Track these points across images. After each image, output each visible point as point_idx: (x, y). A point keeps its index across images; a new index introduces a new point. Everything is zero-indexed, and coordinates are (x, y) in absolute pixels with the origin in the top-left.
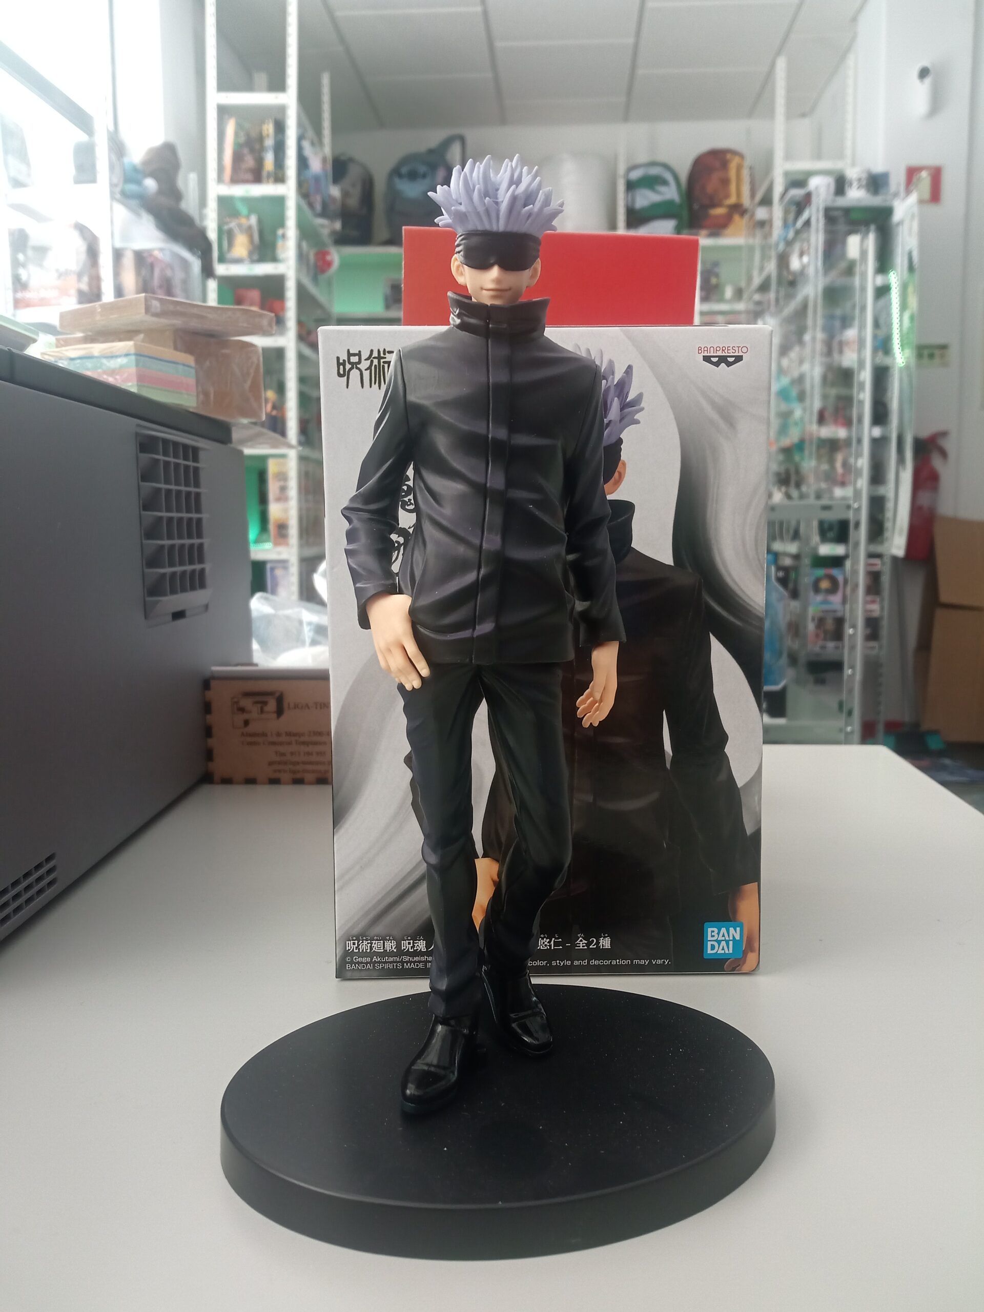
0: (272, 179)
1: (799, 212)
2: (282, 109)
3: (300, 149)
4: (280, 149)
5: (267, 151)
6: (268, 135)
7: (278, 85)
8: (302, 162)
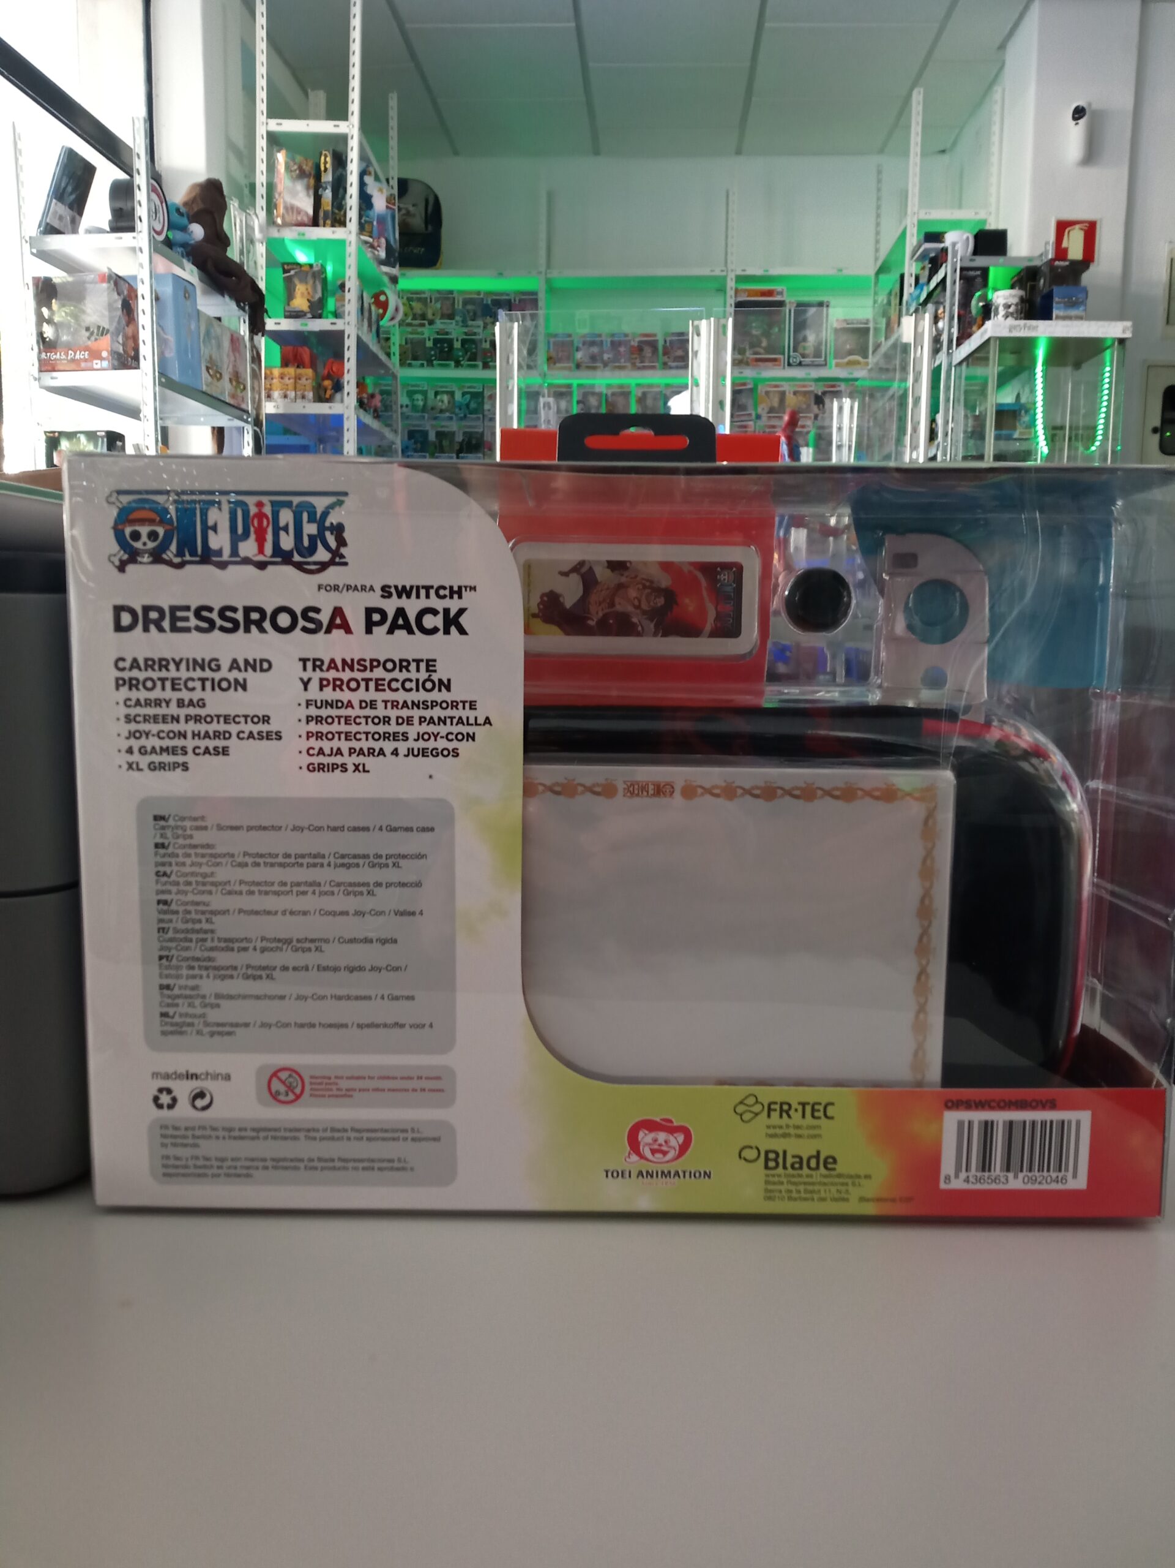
0: (329, 222)
1: (933, 271)
2: (343, 139)
3: (362, 185)
4: (339, 185)
5: (326, 188)
6: (326, 170)
7: (339, 112)
8: (365, 200)
